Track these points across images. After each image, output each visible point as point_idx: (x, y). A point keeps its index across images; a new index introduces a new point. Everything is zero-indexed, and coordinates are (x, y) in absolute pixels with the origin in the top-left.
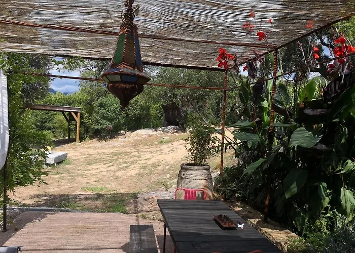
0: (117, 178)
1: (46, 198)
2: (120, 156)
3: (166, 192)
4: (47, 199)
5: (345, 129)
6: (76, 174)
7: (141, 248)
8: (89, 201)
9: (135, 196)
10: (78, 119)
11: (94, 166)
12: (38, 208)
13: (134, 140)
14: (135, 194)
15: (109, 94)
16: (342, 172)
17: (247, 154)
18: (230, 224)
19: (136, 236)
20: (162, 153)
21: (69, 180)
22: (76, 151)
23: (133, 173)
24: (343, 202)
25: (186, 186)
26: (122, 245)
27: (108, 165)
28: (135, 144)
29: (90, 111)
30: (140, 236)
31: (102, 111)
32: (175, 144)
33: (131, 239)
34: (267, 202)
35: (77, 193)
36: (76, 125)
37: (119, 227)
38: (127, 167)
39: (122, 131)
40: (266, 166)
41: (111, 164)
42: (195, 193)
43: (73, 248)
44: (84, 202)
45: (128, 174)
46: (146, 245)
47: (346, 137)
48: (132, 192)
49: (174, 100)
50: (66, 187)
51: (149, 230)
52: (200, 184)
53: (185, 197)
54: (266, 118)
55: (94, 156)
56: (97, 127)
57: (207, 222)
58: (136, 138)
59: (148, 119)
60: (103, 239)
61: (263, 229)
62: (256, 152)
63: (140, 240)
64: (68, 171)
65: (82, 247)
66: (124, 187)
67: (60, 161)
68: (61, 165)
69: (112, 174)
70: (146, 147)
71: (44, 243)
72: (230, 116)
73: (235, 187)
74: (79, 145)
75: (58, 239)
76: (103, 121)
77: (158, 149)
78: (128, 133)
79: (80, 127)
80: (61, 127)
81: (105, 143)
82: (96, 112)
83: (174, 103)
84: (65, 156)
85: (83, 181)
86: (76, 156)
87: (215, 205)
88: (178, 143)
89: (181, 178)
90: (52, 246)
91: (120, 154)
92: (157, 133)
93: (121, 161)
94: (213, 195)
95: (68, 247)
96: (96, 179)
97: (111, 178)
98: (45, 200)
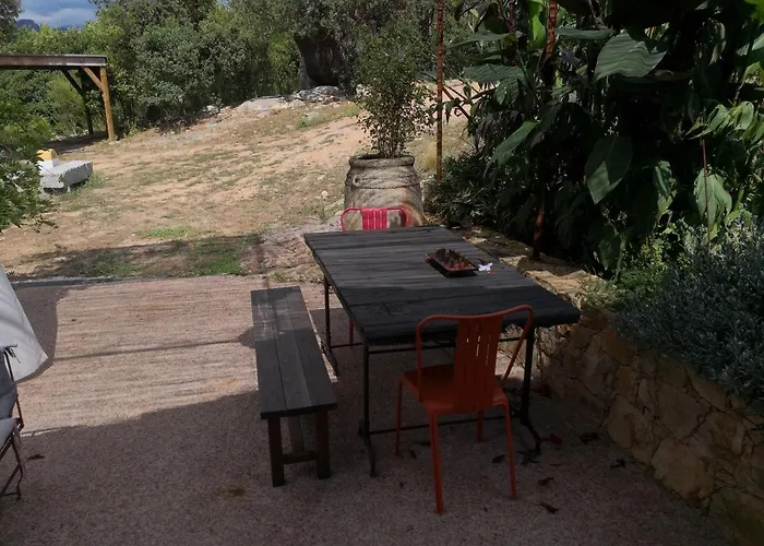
0: (212, 207)
1: (59, 259)
2: (212, 162)
3: (323, 226)
4: (62, 261)
5: (719, 28)
6: (118, 206)
7: (279, 330)
8: (156, 258)
9: (256, 240)
10: (102, 84)
11: (157, 187)
12: (45, 280)
13: (240, 125)
14: (255, 235)
15: (166, 16)
16: (704, 132)
17: (496, 118)
18: (463, 264)
19: (265, 310)
20: (306, 148)
21: (105, 218)
22: (111, 159)
23: (247, 193)
24: (700, 201)
25: (364, 205)
26: (238, 334)
27: (188, 182)
28: (245, 134)
29: (129, 62)
30: (274, 309)
31: (157, 60)
32: (334, 127)
33: (255, 317)
34: (539, 220)
35: (128, 243)
36: (101, 99)
37: (228, 301)
38: (231, 183)
39: (210, 107)
40: (539, 138)
41: (195, 179)
42: (385, 215)
43: (136, 348)
44: (146, 262)
45: (237, 198)
46: (288, 326)
47: (720, 47)
48: (248, 231)
49: (323, 22)
50: (101, 233)
51: (291, 298)
52: (394, 198)
53: (365, 226)
54: (538, 29)
55: (153, 165)
56: (150, 100)
57: (416, 266)
58: (242, 121)
59: (266, 75)
60: (198, 327)
61: (531, 273)
62: (514, 113)
63: (276, 316)
64: (101, 202)
65: (154, 346)
66: (229, 224)
67: (78, 181)
68: (84, 191)
69: (200, 199)
70: (269, 138)
71: (71, 344)
72: (453, 55)
73: (468, 198)
74: (118, 146)
75: (101, 334)
76: (164, 85)
77: (296, 140)
78: (225, 111)
79: (112, 103)
80: (67, 108)
81: (175, 137)
82: (142, 63)
83: (322, 31)
84: (88, 169)
85: (137, 218)
86: (113, 169)
87: (429, 234)
88: (340, 123)
89: (351, 188)
90: (89, 348)
91: (213, 157)
92: (292, 104)
93: (215, 170)
94: (424, 219)
95: (123, 348)
96: (165, 213)
97: (200, 208)
98: (58, 263)
